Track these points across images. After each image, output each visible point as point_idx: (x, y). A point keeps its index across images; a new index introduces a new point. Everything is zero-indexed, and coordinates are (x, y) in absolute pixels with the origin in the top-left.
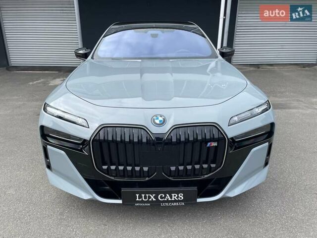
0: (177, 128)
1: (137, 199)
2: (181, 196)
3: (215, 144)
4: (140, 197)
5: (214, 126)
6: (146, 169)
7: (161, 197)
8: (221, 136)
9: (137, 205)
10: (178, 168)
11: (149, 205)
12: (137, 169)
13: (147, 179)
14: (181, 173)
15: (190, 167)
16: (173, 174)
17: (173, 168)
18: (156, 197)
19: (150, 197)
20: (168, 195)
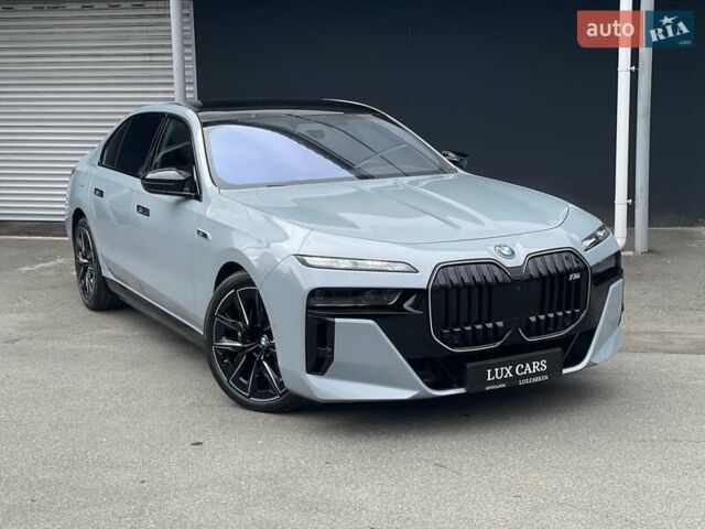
0: (532, 257)
1: (489, 379)
2: (543, 363)
3: (577, 276)
4: (493, 374)
5: (572, 252)
6: (500, 324)
7: (520, 371)
8: (581, 265)
9: (488, 388)
10: (538, 318)
11: (504, 385)
12: (490, 325)
13: (498, 344)
14: (542, 327)
15: (551, 315)
16: (533, 328)
17: (533, 319)
18: (513, 371)
19: (505, 372)
20: (528, 365)
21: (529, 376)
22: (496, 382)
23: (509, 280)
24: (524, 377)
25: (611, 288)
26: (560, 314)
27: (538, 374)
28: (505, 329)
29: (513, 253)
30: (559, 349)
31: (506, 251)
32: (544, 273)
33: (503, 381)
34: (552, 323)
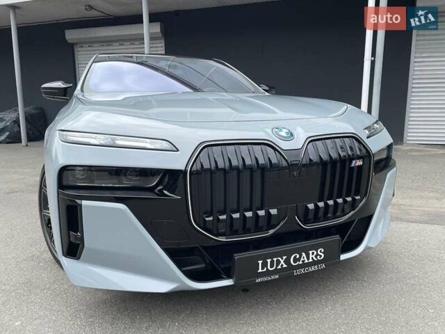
1: (260, 270)
2: (321, 252)
3: (359, 163)
4: (264, 265)
5: (354, 138)
6: (274, 211)
8: (364, 152)
9: (259, 280)
10: (316, 206)
11: (277, 277)
12: (261, 213)
13: (271, 232)
14: (321, 214)
15: (331, 202)
16: (311, 216)
17: (311, 206)
18: (287, 261)
19: (278, 262)
20: (304, 254)
21: (304, 265)
22: (268, 273)
23: (285, 164)
24: (299, 267)
25: (388, 175)
26: (340, 201)
27: (314, 263)
28: (280, 217)
29: (292, 135)
30: (337, 237)
31: (283, 133)
32: (325, 157)
33: (276, 271)
34: (331, 210)
